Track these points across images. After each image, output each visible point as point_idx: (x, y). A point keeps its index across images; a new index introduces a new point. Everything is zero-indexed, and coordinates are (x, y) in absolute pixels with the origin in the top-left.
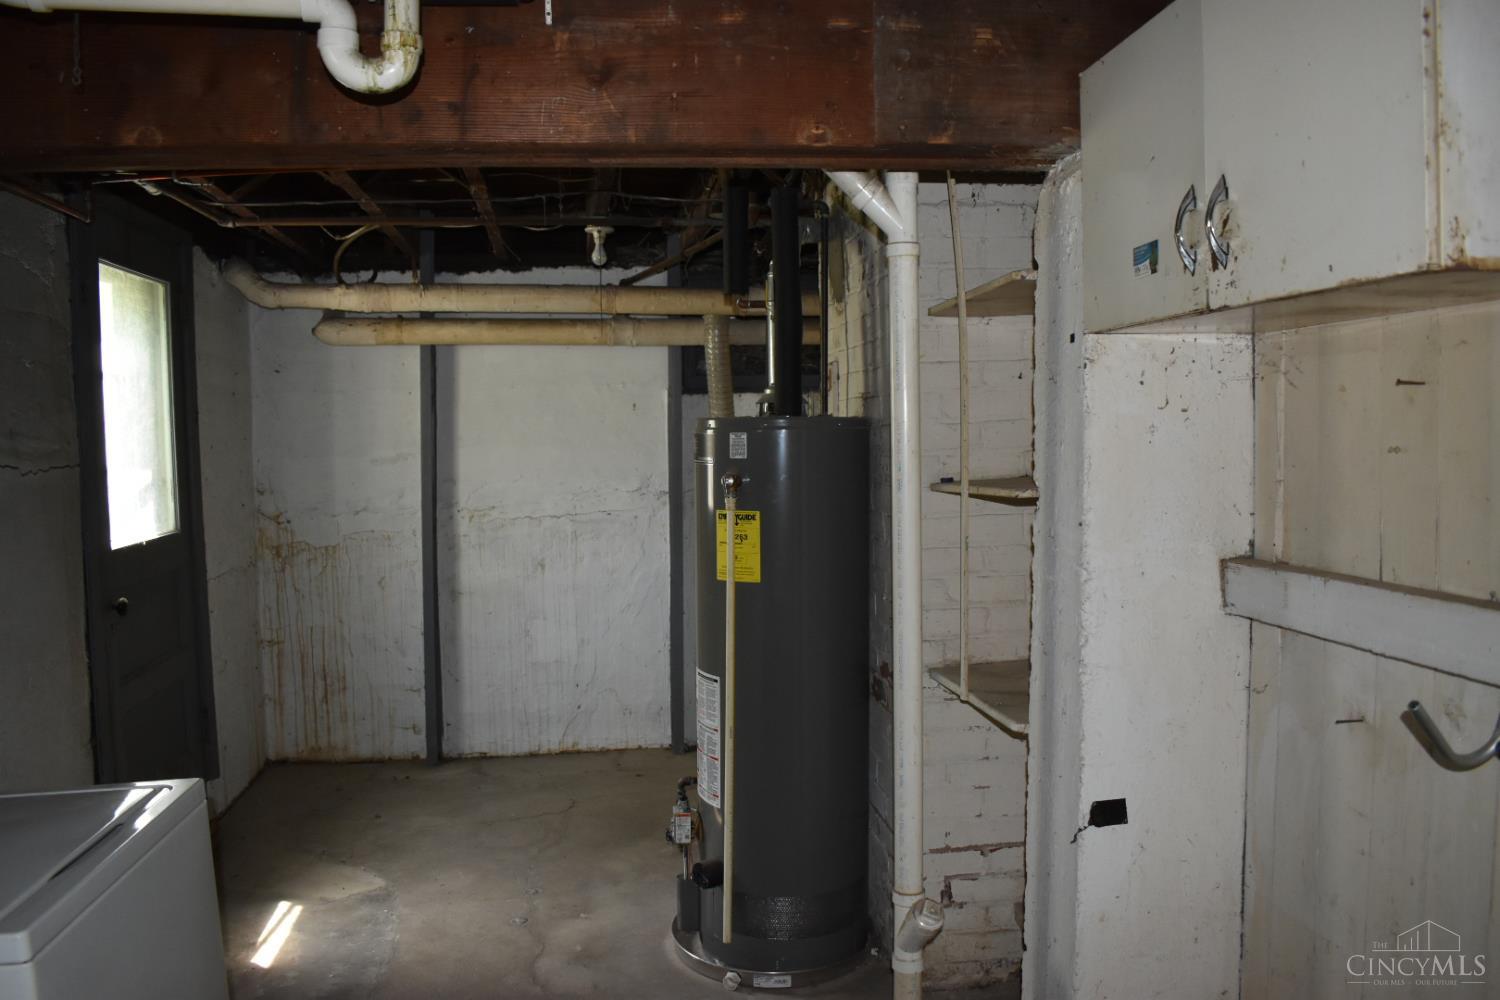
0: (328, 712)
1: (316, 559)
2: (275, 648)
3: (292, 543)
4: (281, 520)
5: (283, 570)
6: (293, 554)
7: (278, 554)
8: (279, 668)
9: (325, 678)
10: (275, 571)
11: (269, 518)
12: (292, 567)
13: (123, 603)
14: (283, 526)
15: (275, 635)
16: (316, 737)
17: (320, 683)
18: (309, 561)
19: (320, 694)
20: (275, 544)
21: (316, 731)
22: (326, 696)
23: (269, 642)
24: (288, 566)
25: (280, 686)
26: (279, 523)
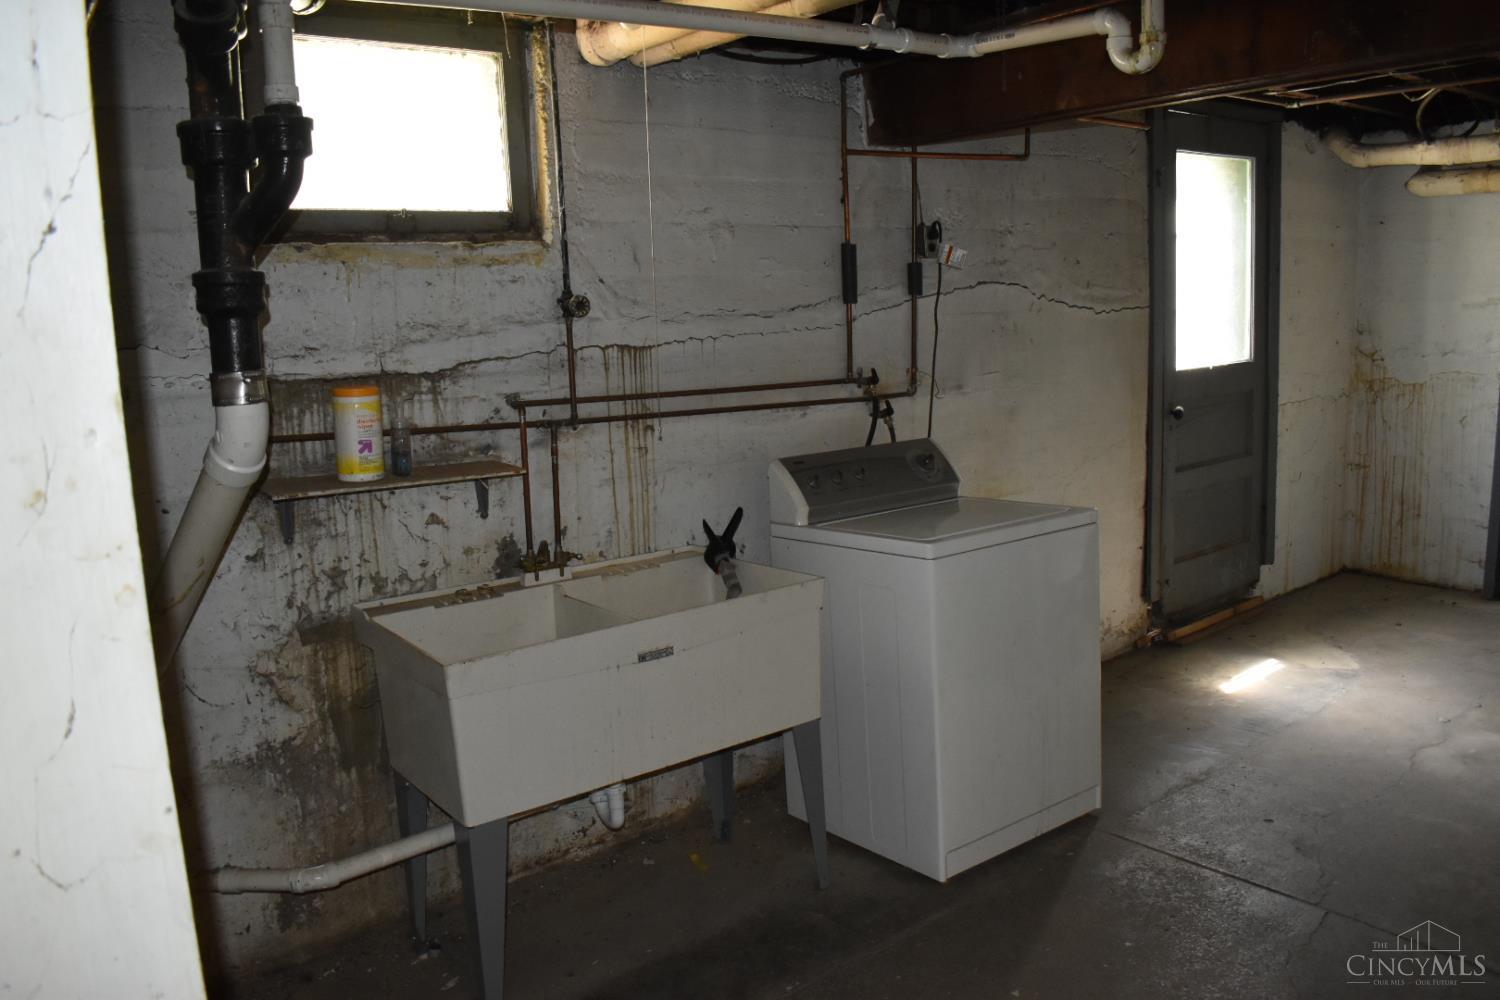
0: (1402, 533)
1: (1404, 395)
2: (1362, 471)
3: (1384, 378)
4: (1375, 357)
5: (1374, 403)
6: (1383, 389)
7: (1371, 388)
8: (1363, 489)
9: (1402, 503)
10: (1368, 403)
11: (1365, 355)
12: (1382, 400)
13: (1180, 411)
14: (1376, 363)
15: (1362, 461)
16: (1389, 554)
17: (1397, 508)
18: (1398, 396)
19: (1396, 517)
20: (1369, 379)
21: (1389, 550)
22: (1401, 520)
23: (1357, 465)
24: (1379, 400)
25: (1362, 505)
26: (1374, 361)
